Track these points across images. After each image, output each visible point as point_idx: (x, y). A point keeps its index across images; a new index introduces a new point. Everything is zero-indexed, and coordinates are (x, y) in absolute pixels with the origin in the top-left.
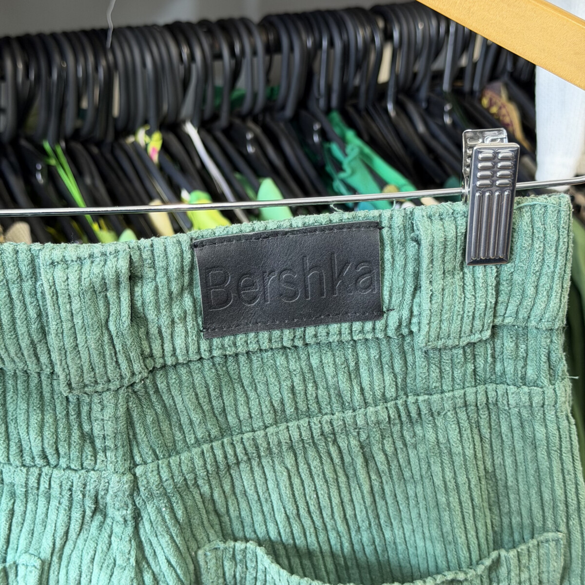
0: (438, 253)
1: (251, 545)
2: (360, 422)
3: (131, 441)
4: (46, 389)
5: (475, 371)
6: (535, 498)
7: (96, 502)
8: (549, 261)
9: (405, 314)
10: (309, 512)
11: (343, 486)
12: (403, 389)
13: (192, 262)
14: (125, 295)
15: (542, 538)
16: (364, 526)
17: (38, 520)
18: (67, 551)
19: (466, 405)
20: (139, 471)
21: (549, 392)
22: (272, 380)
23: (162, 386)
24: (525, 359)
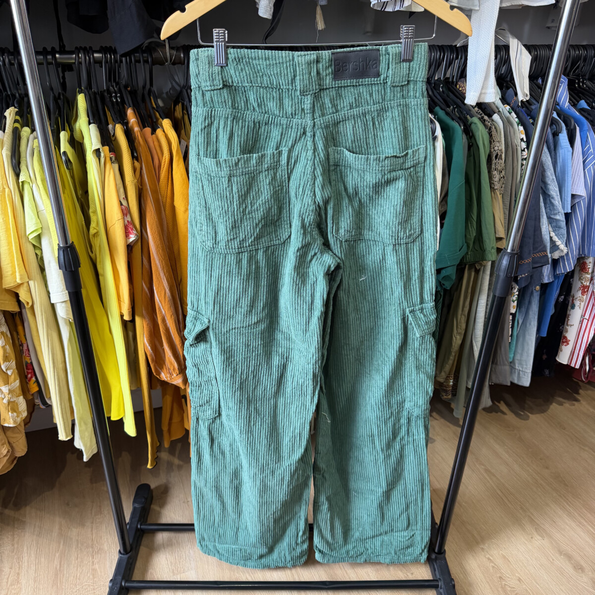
0: (394, 57)
1: (342, 148)
2: (372, 110)
3: (314, 112)
4: (293, 95)
5: (403, 95)
6: (418, 135)
7: (304, 130)
8: (422, 61)
9: (385, 76)
10: (357, 140)
11: (367, 132)
12: (384, 100)
13: (332, 58)
14: (315, 66)
15: (419, 147)
16: (372, 146)
17: (288, 137)
18: (295, 147)
19: (400, 105)
20: (315, 120)
21: (422, 101)
22: (350, 95)
23: (322, 95)
24: (416, 91)
